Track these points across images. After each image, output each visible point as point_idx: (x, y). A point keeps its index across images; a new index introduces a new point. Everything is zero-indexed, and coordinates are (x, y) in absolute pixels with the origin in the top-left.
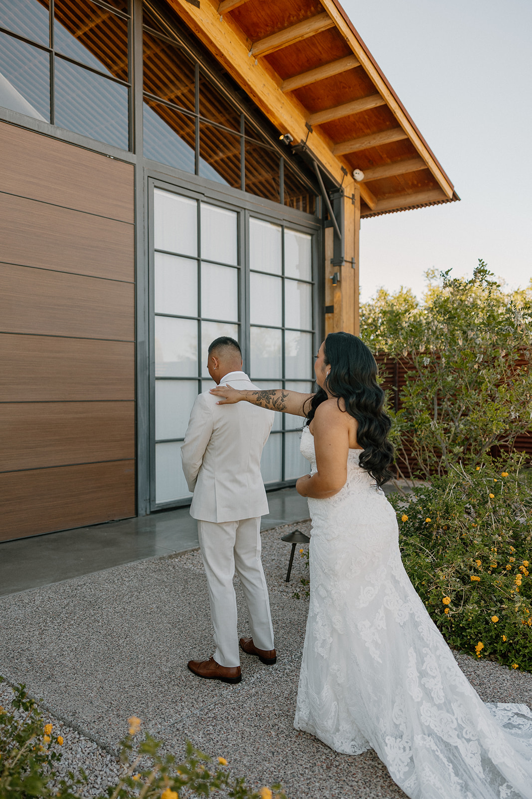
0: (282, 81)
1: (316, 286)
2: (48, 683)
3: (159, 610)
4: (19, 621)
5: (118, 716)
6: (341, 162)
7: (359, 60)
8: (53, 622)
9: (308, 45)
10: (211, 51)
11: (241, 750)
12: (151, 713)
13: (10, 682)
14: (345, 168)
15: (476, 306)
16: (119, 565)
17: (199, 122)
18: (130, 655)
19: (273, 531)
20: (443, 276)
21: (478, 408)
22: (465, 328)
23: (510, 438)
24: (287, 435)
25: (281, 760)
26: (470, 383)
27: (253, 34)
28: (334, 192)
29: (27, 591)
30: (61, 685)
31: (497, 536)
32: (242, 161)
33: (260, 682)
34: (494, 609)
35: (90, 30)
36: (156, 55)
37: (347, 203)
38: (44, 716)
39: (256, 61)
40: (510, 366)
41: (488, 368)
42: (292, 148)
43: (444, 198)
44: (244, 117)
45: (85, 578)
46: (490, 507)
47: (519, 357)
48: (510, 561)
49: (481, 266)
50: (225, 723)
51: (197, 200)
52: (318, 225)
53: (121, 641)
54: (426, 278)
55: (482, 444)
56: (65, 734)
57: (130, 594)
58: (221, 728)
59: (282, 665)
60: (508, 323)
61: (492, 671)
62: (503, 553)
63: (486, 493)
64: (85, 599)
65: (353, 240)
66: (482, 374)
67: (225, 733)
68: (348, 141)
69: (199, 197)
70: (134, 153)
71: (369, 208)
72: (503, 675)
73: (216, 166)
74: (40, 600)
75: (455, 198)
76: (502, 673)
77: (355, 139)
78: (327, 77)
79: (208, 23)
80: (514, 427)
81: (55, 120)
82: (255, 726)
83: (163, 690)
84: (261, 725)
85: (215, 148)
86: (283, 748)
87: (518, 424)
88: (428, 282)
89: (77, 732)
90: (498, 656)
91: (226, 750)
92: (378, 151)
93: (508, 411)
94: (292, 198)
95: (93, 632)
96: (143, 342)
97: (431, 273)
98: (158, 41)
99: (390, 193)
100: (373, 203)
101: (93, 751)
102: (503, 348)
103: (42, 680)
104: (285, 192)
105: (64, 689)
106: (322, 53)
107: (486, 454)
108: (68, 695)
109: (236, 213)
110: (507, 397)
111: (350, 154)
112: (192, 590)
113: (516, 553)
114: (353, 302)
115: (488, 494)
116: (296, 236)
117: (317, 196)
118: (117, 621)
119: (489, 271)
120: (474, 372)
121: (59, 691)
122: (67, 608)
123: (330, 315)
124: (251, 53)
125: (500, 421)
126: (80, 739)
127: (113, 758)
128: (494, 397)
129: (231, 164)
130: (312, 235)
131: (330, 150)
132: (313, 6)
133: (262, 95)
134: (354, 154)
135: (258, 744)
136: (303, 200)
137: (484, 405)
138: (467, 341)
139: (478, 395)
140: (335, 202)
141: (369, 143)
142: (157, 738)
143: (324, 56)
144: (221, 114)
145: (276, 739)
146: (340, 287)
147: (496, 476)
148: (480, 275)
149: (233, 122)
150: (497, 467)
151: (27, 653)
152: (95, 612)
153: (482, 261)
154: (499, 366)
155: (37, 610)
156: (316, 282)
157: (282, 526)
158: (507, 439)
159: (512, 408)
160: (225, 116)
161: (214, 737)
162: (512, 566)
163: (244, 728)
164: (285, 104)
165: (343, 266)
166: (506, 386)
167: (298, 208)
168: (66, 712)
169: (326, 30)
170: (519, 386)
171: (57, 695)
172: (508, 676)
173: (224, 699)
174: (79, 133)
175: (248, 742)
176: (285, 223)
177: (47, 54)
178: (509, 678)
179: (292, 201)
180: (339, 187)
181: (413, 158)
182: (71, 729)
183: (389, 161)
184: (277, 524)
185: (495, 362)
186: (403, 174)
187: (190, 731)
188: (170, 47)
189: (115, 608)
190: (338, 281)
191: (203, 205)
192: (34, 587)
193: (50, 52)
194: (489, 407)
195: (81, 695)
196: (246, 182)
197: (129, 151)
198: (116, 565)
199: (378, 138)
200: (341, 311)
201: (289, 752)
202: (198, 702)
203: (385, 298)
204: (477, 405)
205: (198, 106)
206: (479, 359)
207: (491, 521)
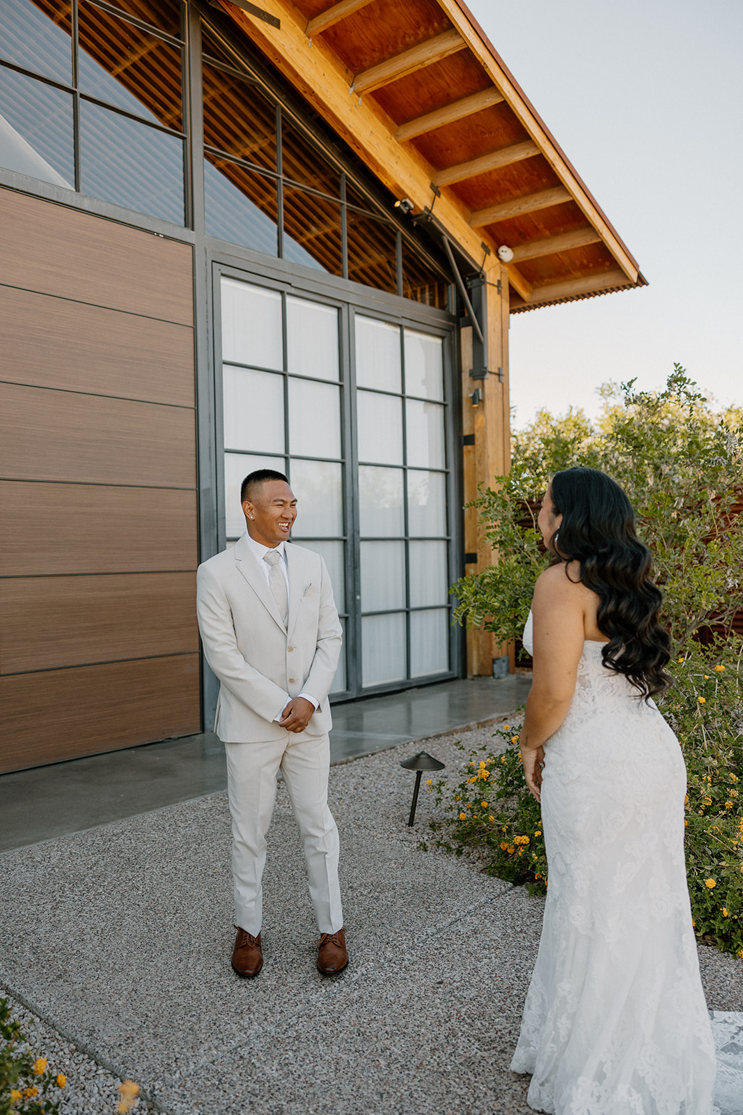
0: (397, 126)
1: (450, 408)
2: (57, 984)
3: (225, 870)
4: (25, 888)
5: (155, 1035)
6: (481, 237)
7: (502, 93)
8: (73, 891)
9: (431, 76)
10: (297, 87)
11: (334, 1091)
12: (203, 1031)
13: (4, 983)
14: (486, 244)
15: (671, 430)
16: (173, 803)
17: (282, 186)
18: (179, 940)
19: (393, 750)
20: (625, 388)
21: (680, 573)
22: (656, 461)
23: (726, 615)
24: (412, 615)
25: (393, 1106)
26: (667, 539)
27: (355, 63)
28: (472, 278)
29: (41, 843)
30: (76, 986)
31: (710, 759)
32: (343, 238)
33: (366, 981)
34: (709, 868)
35: (132, 65)
36: (223, 96)
37: (490, 293)
38: (48, 1036)
39: (360, 99)
40: (723, 513)
41: (691, 516)
42: (412, 218)
43: (626, 283)
44: (344, 177)
45: (124, 824)
46: (700, 716)
47: (737, 500)
48: (731, 795)
49: (678, 372)
50: (312, 1047)
51: (282, 292)
52: (451, 324)
53: (168, 919)
54: (601, 397)
55: (686, 624)
56: (76, 1064)
57: (185, 847)
58: (306, 1055)
59: (398, 953)
60: (718, 451)
61: (708, 961)
62: (720, 783)
63: (693, 696)
64: (122, 855)
65: (500, 344)
66: (683, 524)
67: (310, 1063)
68: (490, 207)
69: (284, 288)
70: (193, 229)
71: (521, 300)
72: (726, 968)
73: (309, 247)
74: (57, 858)
75: (642, 281)
76: (723, 965)
77: (499, 204)
78: (457, 119)
79: (292, 49)
80: (731, 600)
81: (82, 185)
82: (356, 1051)
83: (224, 994)
84: (365, 1049)
85: (306, 221)
86: (397, 1086)
87: (737, 595)
88: (604, 401)
89: (93, 1061)
90: (717, 939)
91: (311, 1090)
92: (533, 219)
93: (722, 578)
94: (415, 288)
95: (129, 906)
96: (208, 490)
97: (608, 388)
98: (224, 75)
99: (550, 277)
100: (527, 291)
101: (115, 1092)
102: (713, 487)
103: (49, 980)
104: (404, 279)
105: (81, 993)
106: (451, 86)
107: (692, 639)
108: (84, 1003)
109: (336, 310)
110: (721, 556)
111: (493, 225)
112: (274, 840)
113: (740, 783)
114: (501, 428)
115: (697, 698)
116: (420, 340)
117: (448, 284)
118: (164, 887)
119: (690, 380)
120: (672, 522)
121: (73, 997)
122: (95, 868)
123: (470, 447)
124: (352, 89)
125: (712, 592)
126: (98, 1073)
127: (144, 1103)
128: (702, 558)
129: (329, 244)
130: (442, 338)
131: (466, 221)
132: (437, 22)
133: (369, 146)
134: (499, 225)
135: (359, 1079)
136: (430, 291)
137: (688, 569)
138: (660, 479)
139: (679, 555)
140: (474, 291)
141: (520, 208)
142: (211, 1071)
143: (454, 90)
144: (314, 175)
145: (387, 1072)
146: (483, 408)
147: (707, 671)
148: (676, 385)
149: (331, 185)
150: (708, 657)
151: (32, 938)
152: (134, 873)
153: (679, 366)
154: (707, 513)
155: (52, 872)
156: (449, 402)
157: (405, 744)
158: (721, 616)
159: (728, 573)
160: (319, 177)
161: (294, 1070)
162: (733, 802)
163: (340, 1054)
164: (401, 157)
165: (487, 379)
166: (718, 541)
167: (423, 301)
168: (80, 1030)
169: (454, 54)
170: (738, 541)
171: (69, 1003)
172: (733, 969)
173: (313, 1008)
174: (119, 205)
175: (345, 1077)
176: (404, 322)
177: (70, 96)
178: (733, 972)
179: (415, 292)
180: (479, 271)
181: (581, 228)
182: (86, 1056)
183: (547, 233)
184: (398, 741)
185: (701, 507)
186: (567, 251)
187: (259, 1060)
188: (241, 85)
189: (163, 868)
190: (479, 400)
191: (289, 300)
192: (51, 838)
193: (73, 92)
194: (695, 572)
195: (105, 1002)
196: (349, 267)
197: (185, 226)
198: (169, 804)
199: (532, 201)
200: (484, 441)
201: (405, 1093)
202: (274, 1013)
203: (547, 423)
204: (679, 568)
205: (281, 163)
206: (678, 503)
207: (702, 737)
